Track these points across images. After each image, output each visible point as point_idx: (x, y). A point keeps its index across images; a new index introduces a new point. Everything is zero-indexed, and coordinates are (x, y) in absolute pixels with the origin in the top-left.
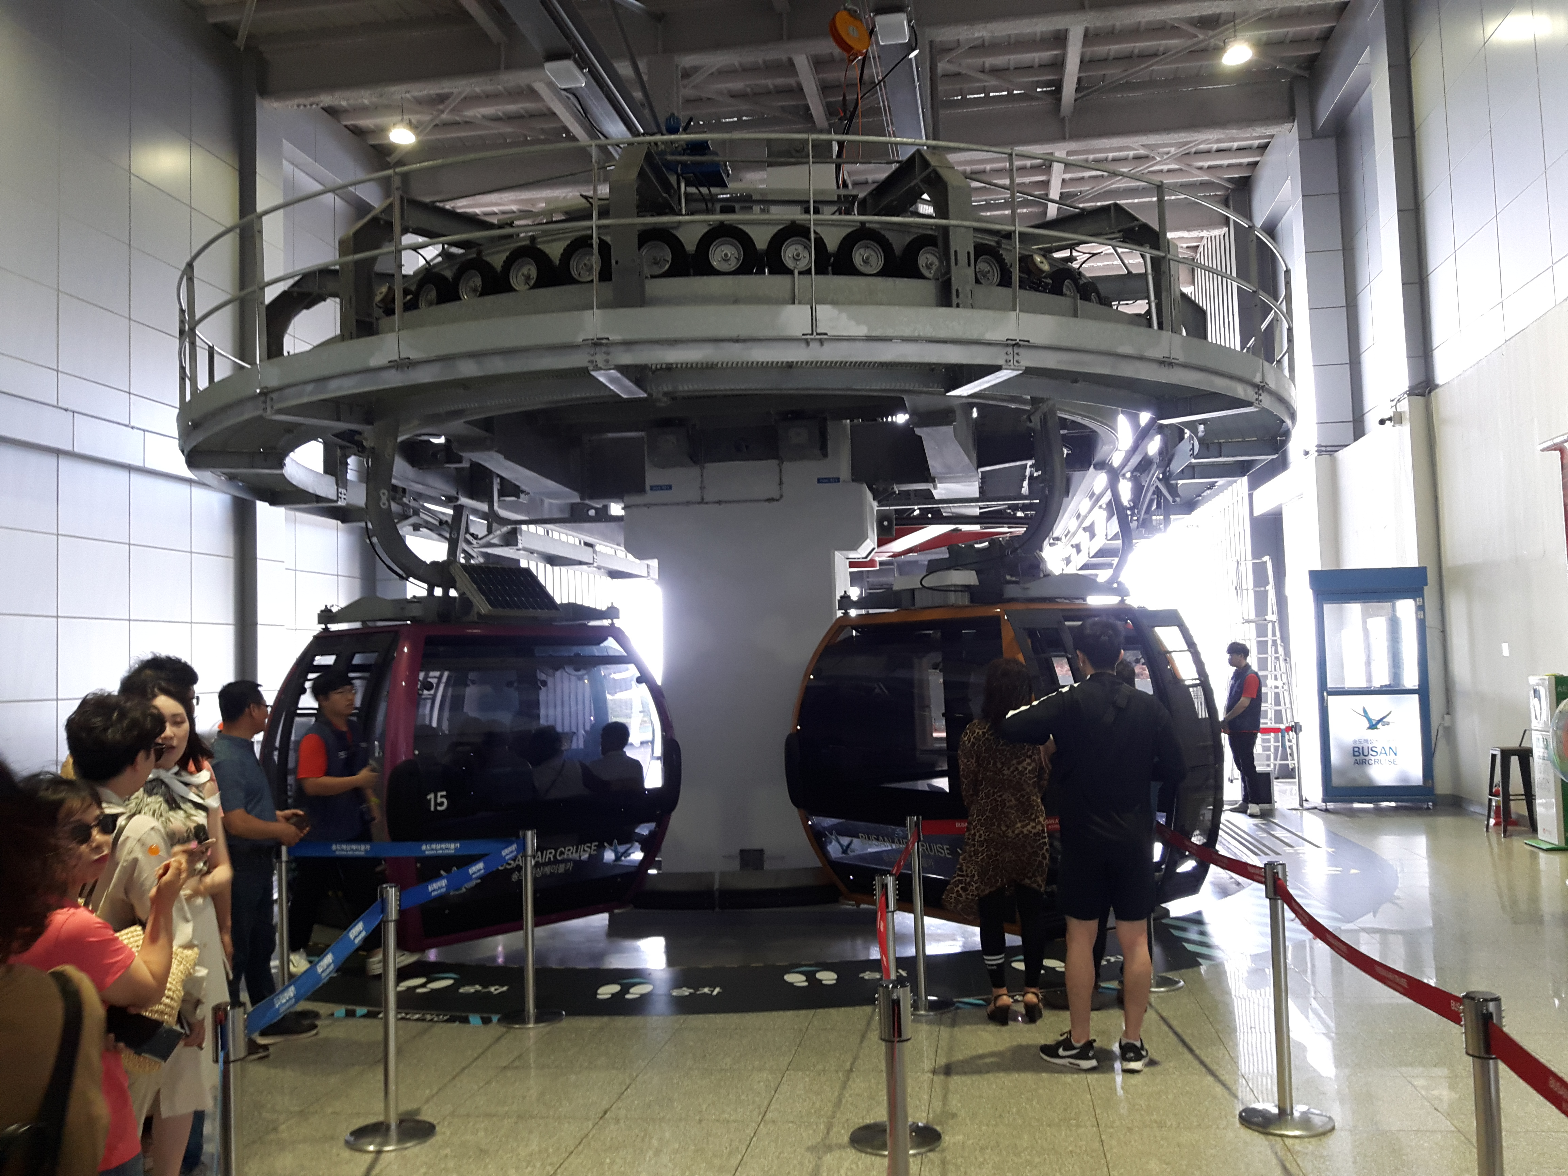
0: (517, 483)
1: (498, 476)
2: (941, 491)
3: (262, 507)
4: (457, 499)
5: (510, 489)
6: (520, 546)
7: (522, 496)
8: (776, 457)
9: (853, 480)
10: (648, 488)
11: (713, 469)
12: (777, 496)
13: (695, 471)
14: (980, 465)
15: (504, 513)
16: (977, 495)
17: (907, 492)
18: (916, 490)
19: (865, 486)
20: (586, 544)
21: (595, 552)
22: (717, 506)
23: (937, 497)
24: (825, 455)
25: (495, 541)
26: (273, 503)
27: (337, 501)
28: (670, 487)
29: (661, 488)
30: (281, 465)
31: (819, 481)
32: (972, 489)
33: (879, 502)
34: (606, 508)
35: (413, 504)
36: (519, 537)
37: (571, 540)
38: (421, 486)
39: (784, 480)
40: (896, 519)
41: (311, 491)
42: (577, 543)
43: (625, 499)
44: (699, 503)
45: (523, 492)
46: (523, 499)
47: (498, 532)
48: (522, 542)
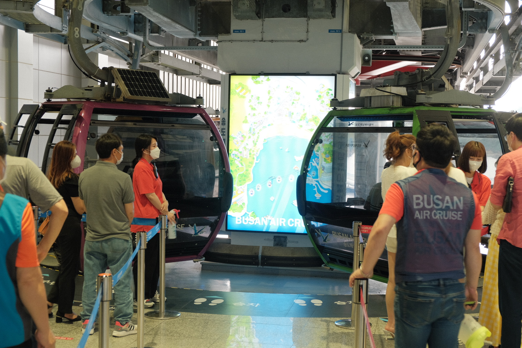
0: (159, 25)
1: (149, 21)
2: (399, 40)
3: (21, 33)
4: (127, 34)
5: (156, 29)
6: (160, 63)
7: (162, 33)
8: (305, 16)
9: (349, 32)
10: (232, 31)
11: (269, 22)
12: (305, 39)
13: (259, 22)
14: (423, 27)
15: (151, 43)
16: (421, 44)
17: (380, 41)
18: (385, 39)
19: (356, 35)
20: (196, 63)
21: (201, 68)
22: (270, 43)
23: (397, 44)
24: (334, 16)
25: (146, 59)
26: (27, 30)
27: (62, 31)
28: (244, 31)
29: (239, 31)
30: (32, 9)
31: (330, 31)
32: (418, 41)
33: (364, 45)
34: (208, 42)
35: (102, 35)
36: (159, 57)
37: (188, 60)
38: (107, 25)
39: (309, 30)
40: (373, 56)
41: (48, 24)
42: (191, 62)
43: (219, 37)
44: (260, 41)
45: (163, 31)
46: (162, 35)
47: (148, 54)
48: (161, 60)
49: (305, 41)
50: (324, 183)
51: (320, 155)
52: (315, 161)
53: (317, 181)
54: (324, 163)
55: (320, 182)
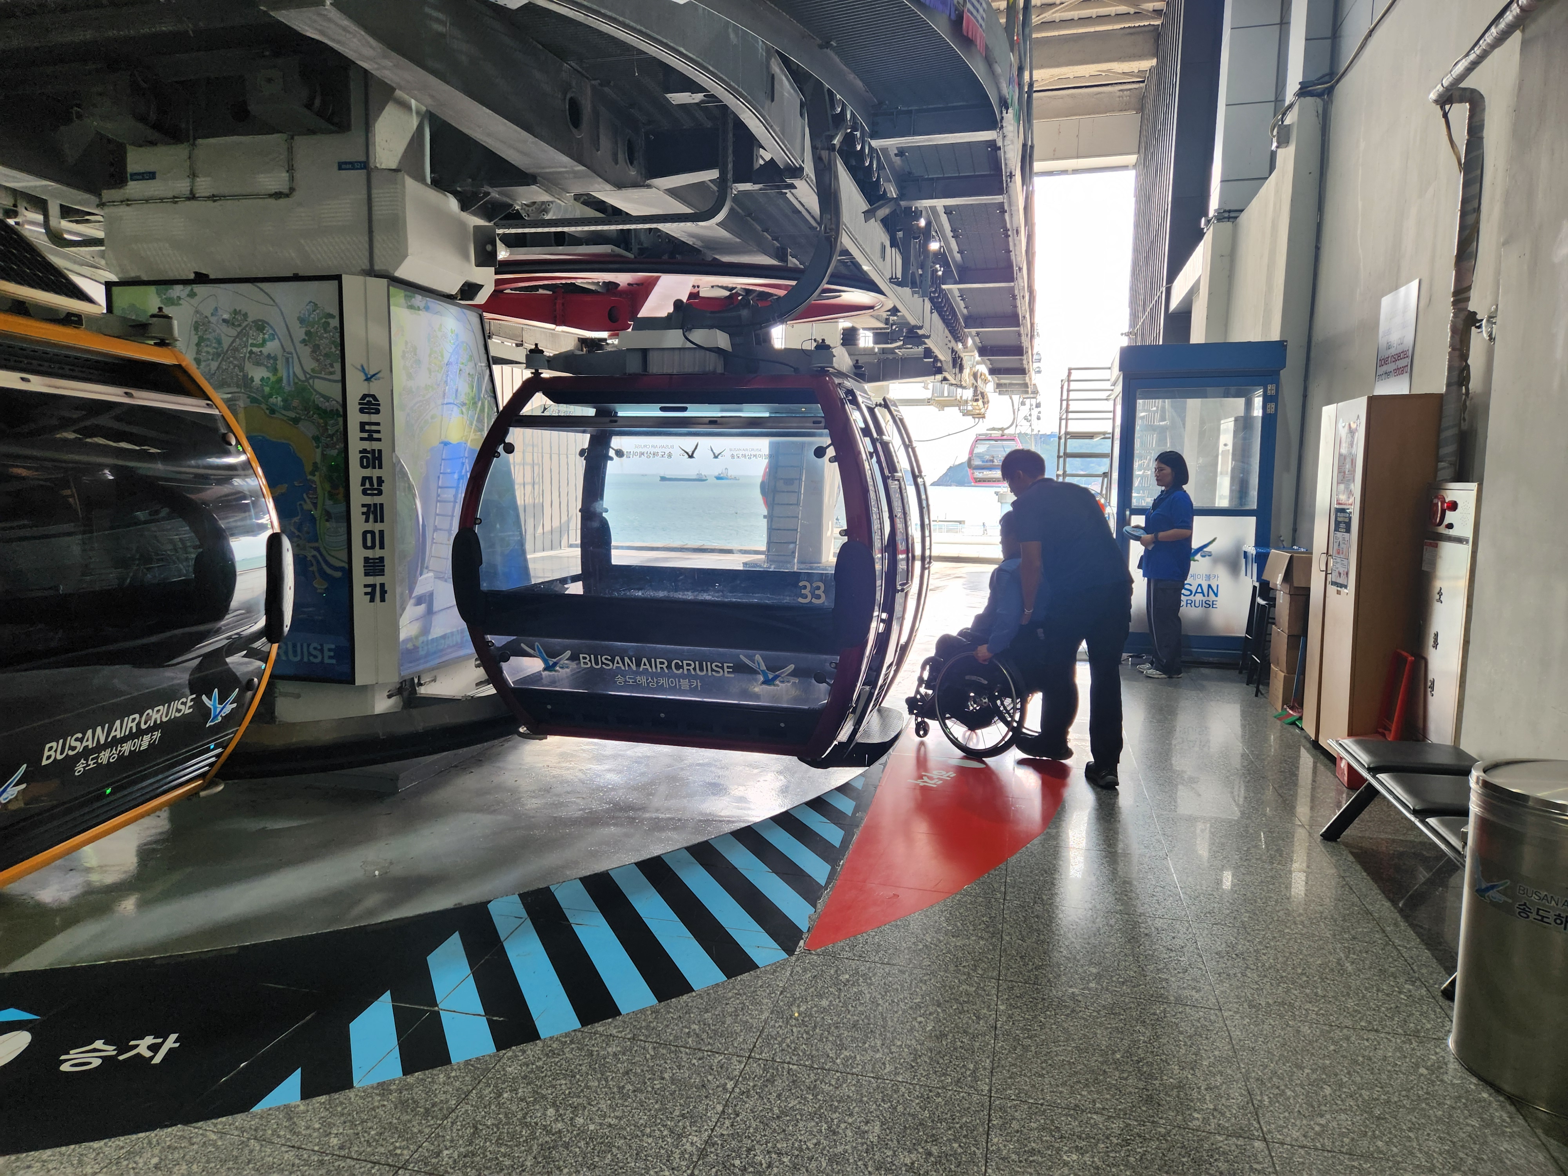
10: (129, 176)
12: (286, 189)
13: (182, 150)
22: (210, 203)
28: (153, 176)
29: (144, 176)
31: (340, 166)
39: (295, 164)
44: (188, 199)
49: (287, 196)
50: (333, 553)
51: (318, 483)
52: (309, 498)
53: (317, 549)
54: (329, 503)
55: (322, 550)
